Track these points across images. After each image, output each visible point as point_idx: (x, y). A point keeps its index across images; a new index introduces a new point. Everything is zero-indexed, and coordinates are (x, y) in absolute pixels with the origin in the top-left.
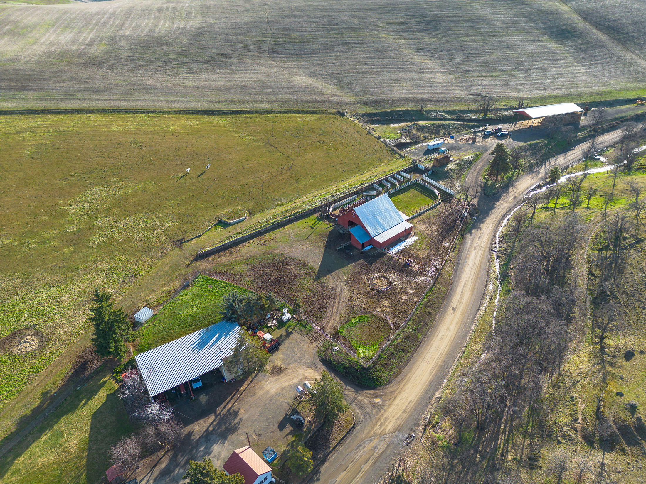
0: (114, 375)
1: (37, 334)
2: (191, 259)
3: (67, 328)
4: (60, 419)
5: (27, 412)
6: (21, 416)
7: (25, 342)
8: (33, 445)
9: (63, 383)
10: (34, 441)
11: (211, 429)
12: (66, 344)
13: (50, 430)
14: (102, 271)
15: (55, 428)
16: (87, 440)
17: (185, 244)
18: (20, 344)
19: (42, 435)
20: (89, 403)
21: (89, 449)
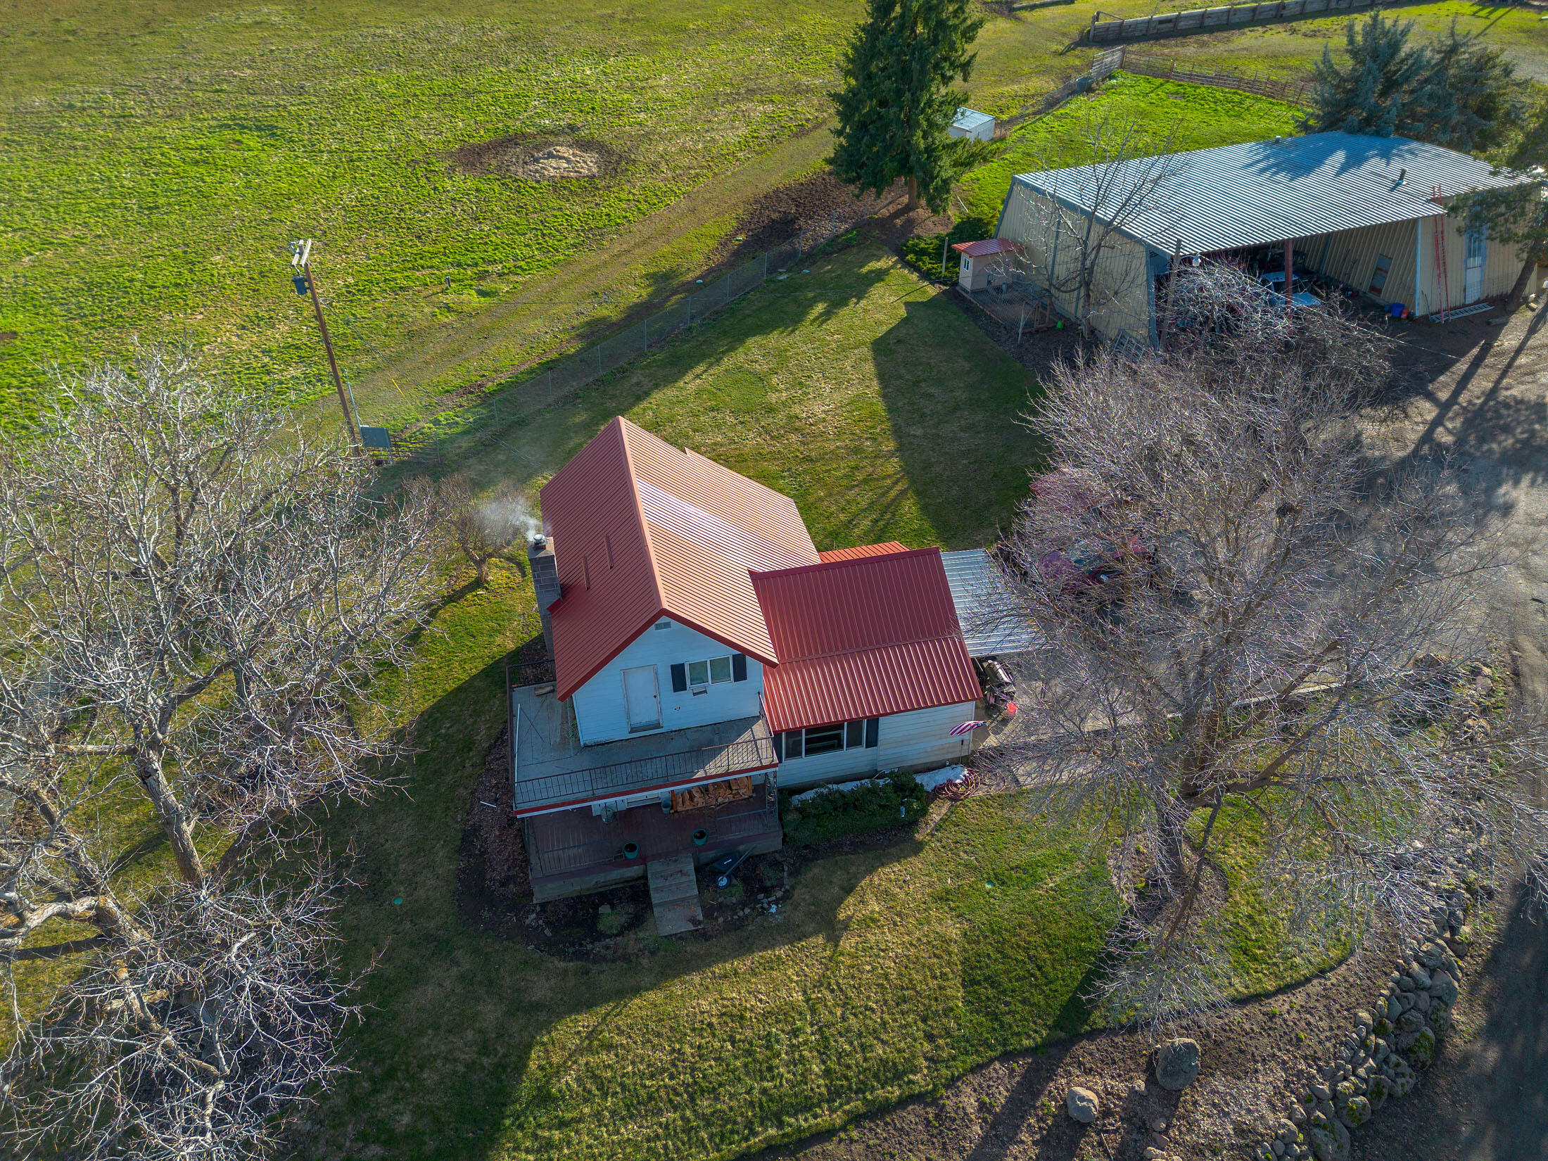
0: (911, 257)
1: (585, 145)
2: (1067, 42)
3: (688, 142)
4: (742, 342)
5: (605, 313)
6: (583, 319)
7: (550, 156)
8: (657, 396)
9: (717, 258)
10: (657, 386)
11: (1444, 437)
12: (697, 175)
13: (711, 365)
14: (765, 40)
15: (727, 362)
16: (880, 407)
17: (1025, 14)
18: (537, 160)
19: (683, 373)
20: (844, 312)
21: (897, 432)
